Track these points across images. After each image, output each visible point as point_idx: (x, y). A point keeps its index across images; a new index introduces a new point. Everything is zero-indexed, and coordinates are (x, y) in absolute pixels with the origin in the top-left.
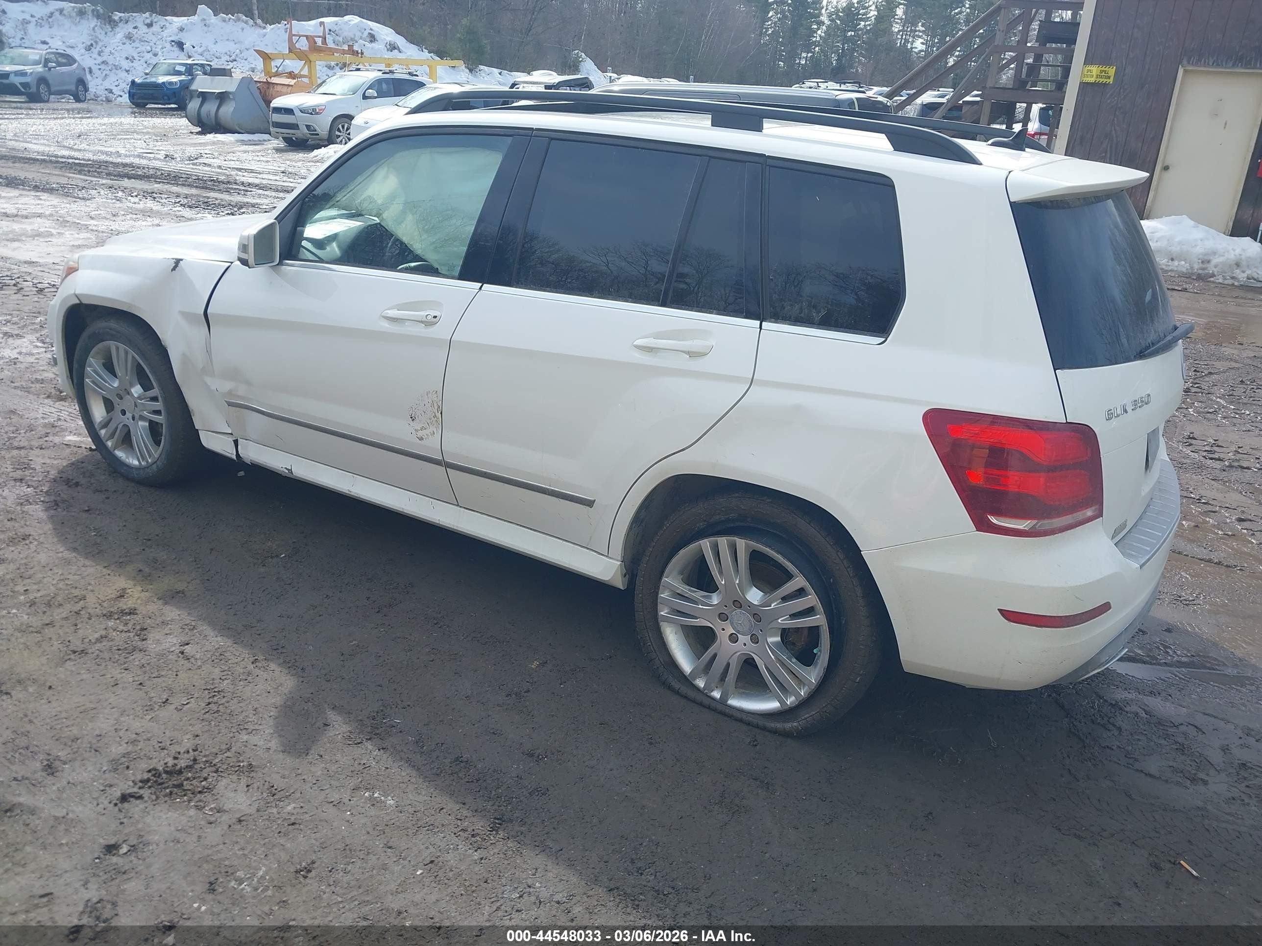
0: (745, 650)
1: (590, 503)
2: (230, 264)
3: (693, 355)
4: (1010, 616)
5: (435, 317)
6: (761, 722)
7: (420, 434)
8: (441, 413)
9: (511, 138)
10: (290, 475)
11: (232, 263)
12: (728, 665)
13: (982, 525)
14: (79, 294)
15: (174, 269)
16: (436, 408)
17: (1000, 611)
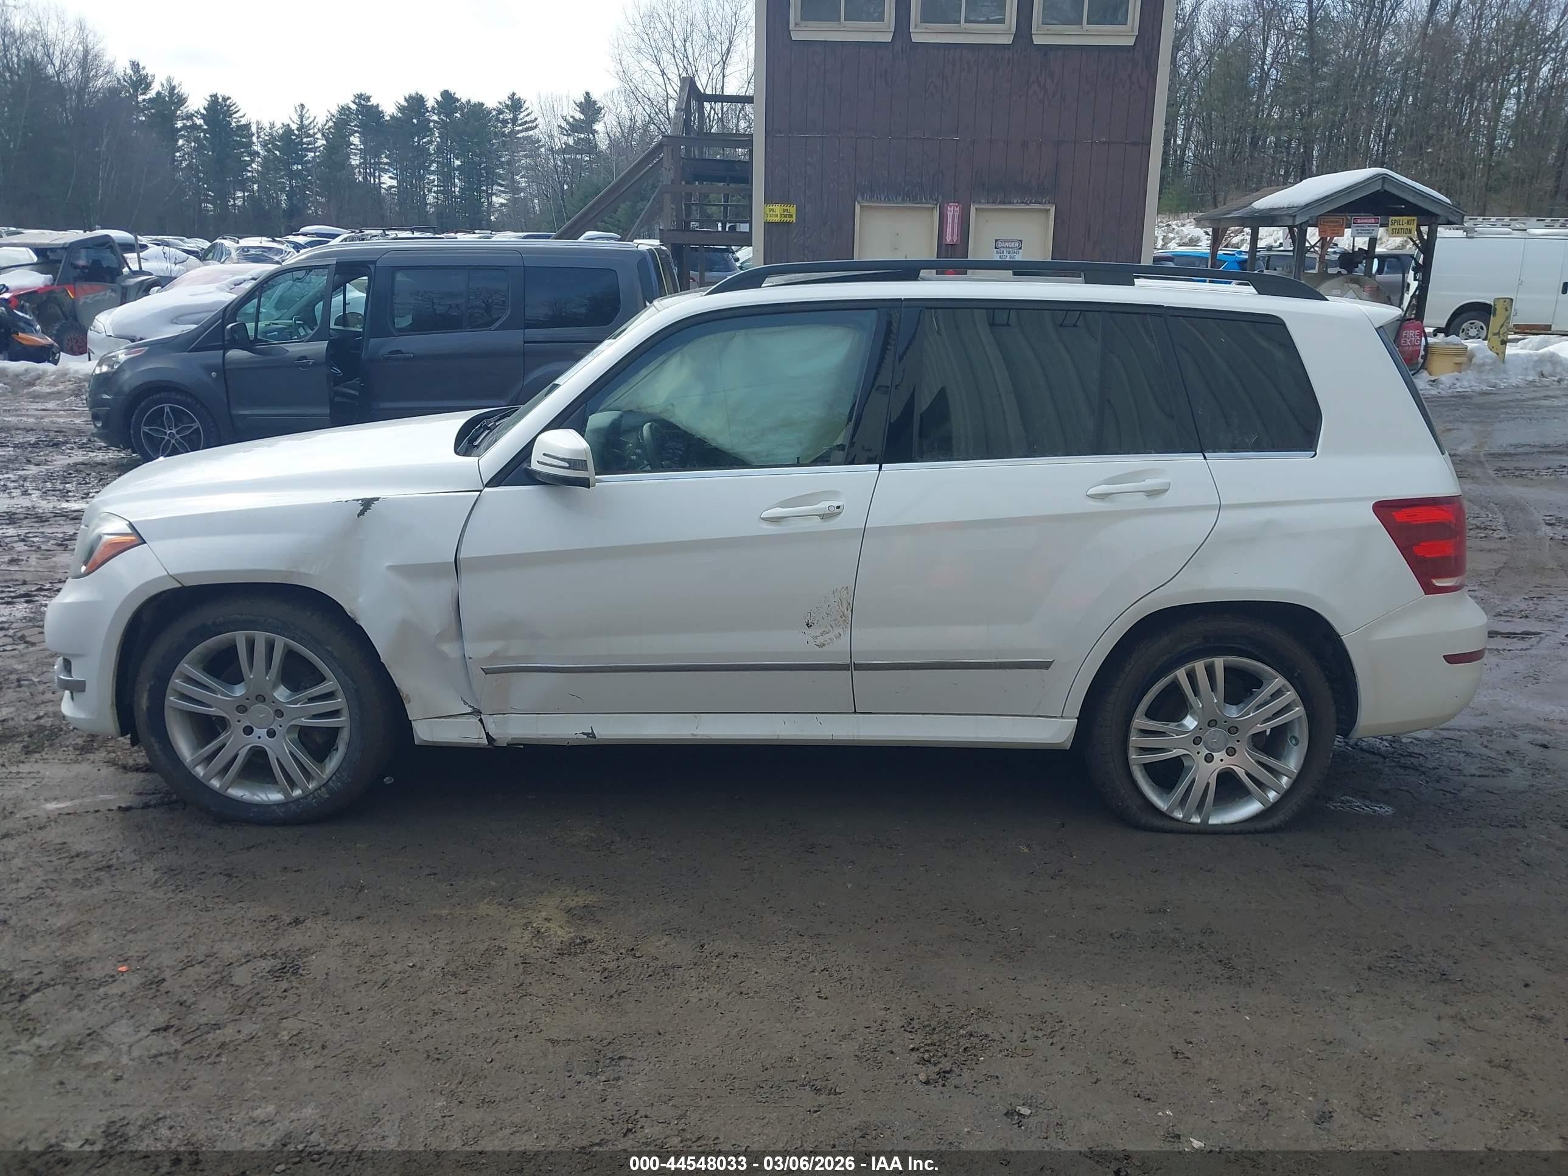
0: (1223, 766)
1: (1046, 665)
2: (478, 493)
3: (1151, 493)
4: (1451, 659)
5: (838, 507)
6: (1251, 826)
7: (820, 640)
8: (852, 610)
9: (875, 311)
10: (591, 741)
11: (481, 491)
12: (1208, 784)
13: (1429, 589)
14: (178, 575)
15: (362, 513)
16: (845, 606)
17: (1444, 657)
